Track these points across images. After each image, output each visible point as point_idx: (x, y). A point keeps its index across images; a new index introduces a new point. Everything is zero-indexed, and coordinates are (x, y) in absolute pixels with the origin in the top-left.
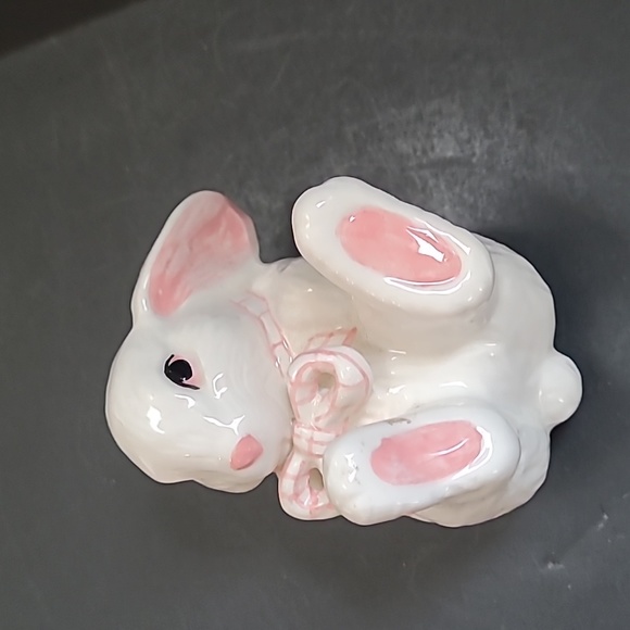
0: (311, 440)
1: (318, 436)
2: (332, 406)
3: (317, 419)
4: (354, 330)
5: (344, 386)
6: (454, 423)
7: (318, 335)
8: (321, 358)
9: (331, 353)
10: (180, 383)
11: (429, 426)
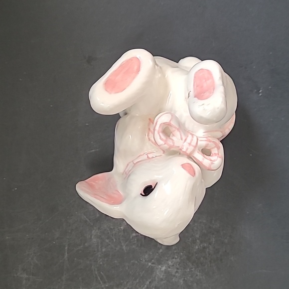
0: (190, 144)
1: (189, 140)
2: (178, 129)
3: (182, 139)
4: (150, 119)
5: (171, 120)
6: (195, 77)
7: (148, 136)
8: (157, 128)
9: (156, 123)
10: (153, 190)
11: (194, 85)
